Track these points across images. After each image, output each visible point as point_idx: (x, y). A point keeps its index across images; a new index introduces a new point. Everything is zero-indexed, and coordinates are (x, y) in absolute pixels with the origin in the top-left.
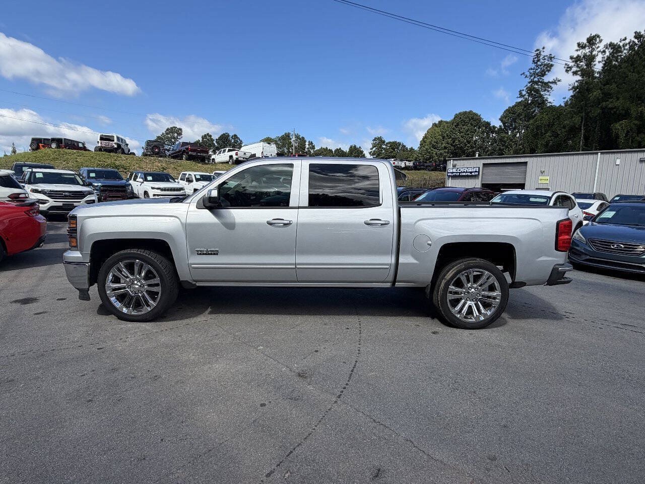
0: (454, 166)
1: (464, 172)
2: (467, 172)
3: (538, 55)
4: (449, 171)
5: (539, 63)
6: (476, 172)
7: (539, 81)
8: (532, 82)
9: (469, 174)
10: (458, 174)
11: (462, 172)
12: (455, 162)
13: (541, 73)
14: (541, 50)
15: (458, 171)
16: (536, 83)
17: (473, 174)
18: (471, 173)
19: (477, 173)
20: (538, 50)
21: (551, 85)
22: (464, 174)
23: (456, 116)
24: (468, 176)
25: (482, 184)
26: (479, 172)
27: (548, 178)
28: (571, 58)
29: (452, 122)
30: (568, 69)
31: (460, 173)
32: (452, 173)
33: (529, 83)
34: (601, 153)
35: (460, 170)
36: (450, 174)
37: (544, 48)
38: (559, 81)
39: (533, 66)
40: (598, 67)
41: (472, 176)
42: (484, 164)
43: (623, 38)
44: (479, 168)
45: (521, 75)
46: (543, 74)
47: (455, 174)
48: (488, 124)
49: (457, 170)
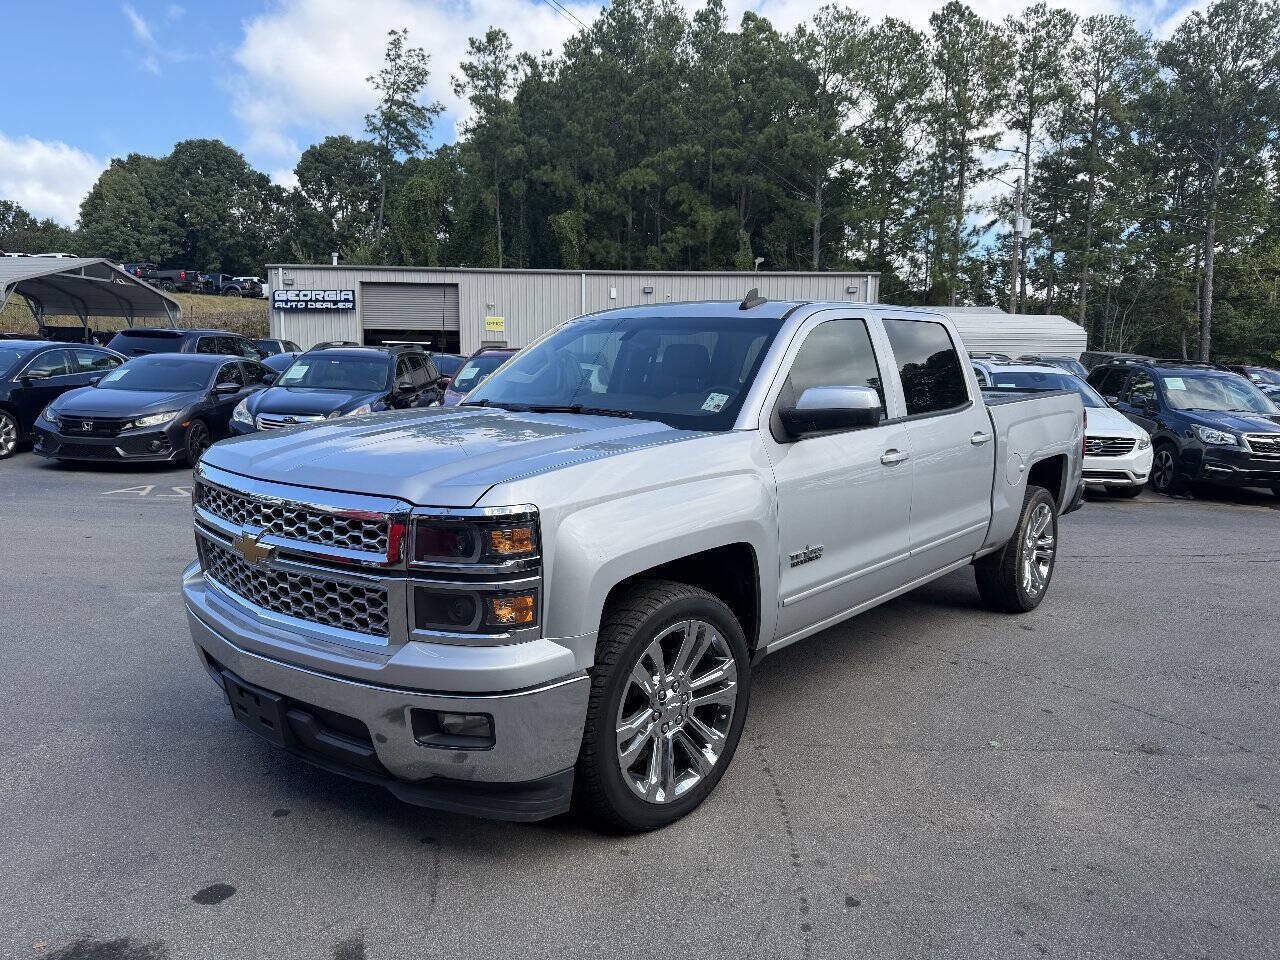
0: (288, 284)
1: (317, 300)
2: (324, 301)
3: (396, 44)
4: (277, 298)
5: (400, 62)
6: (346, 300)
7: (404, 103)
8: (390, 100)
9: (330, 305)
10: (301, 305)
11: (311, 300)
12: (291, 275)
13: (405, 85)
14: (401, 33)
15: (302, 298)
16: (400, 104)
17: (340, 305)
18: (335, 302)
19: (350, 305)
20: (393, 32)
21: (428, 114)
22: (318, 305)
23: (182, 149)
24: (327, 311)
25: (365, 330)
26: (353, 302)
27: (501, 319)
28: (463, 67)
29: (172, 163)
30: (459, 88)
31: (306, 302)
32: (287, 302)
33: (386, 101)
34: (587, 274)
35: (305, 295)
36: (283, 305)
37: (405, 31)
38: (442, 109)
39: (388, 65)
40: (509, 95)
41: (338, 311)
42: (363, 284)
43: (547, 50)
44: (353, 291)
45: (368, 80)
46: (410, 88)
47: (294, 304)
48: (263, 181)
49: (298, 295)
